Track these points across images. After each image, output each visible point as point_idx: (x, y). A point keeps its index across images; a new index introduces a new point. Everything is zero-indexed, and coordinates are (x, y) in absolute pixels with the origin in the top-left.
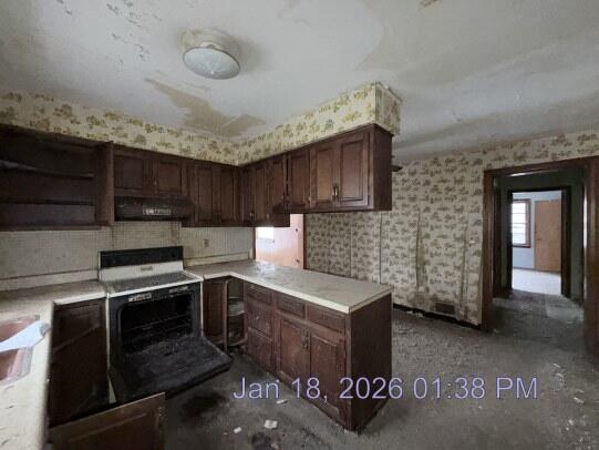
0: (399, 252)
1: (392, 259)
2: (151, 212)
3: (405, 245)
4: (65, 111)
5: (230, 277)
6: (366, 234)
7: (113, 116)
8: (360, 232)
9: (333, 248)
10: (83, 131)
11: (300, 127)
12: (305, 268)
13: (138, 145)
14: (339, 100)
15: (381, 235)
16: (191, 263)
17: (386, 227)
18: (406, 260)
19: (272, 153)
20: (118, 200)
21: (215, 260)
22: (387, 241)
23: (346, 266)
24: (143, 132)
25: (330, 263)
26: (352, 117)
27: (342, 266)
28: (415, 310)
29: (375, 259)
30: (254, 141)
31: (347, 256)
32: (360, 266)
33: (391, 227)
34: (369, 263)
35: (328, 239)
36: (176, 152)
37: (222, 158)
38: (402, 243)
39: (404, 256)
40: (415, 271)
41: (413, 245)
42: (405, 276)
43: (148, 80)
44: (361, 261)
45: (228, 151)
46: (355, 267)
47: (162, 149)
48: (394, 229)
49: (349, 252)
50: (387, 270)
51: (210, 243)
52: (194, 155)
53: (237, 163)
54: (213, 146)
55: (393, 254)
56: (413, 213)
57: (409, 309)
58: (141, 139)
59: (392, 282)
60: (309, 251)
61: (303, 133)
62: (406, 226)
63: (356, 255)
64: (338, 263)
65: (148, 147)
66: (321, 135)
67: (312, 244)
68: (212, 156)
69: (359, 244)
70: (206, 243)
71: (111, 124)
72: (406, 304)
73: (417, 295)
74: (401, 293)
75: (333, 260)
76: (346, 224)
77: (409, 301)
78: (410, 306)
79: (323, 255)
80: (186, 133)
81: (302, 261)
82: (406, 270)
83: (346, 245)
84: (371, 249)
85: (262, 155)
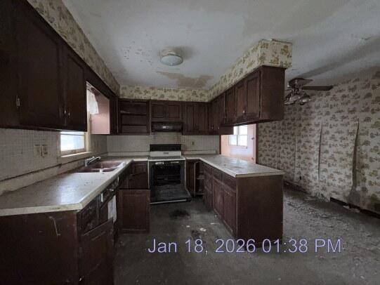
0: (337, 156)
1: (331, 161)
2: (164, 127)
3: (344, 151)
4: (138, 90)
5: (199, 160)
6: (308, 142)
7: (153, 88)
8: (303, 140)
9: (283, 151)
10: (143, 96)
11: (230, 76)
12: (257, 163)
13: (161, 99)
14: (245, 56)
15: (321, 143)
16: (186, 153)
17: (326, 136)
18: (343, 163)
19: (219, 93)
20: (153, 123)
21: (197, 152)
22: (327, 147)
23: (292, 165)
24: (163, 92)
25: (280, 162)
26: (251, 65)
27: (289, 166)
28: (351, 206)
29: (315, 161)
30: (213, 88)
31: (292, 158)
32: (302, 166)
33: (330, 135)
34: (310, 164)
35: (278, 146)
36: (176, 99)
37: (199, 99)
38: (341, 149)
39: (342, 159)
40: (351, 172)
41: (351, 151)
42: (343, 177)
43: (157, 72)
44: (303, 162)
45: (202, 95)
46: (299, 166)
47: (170, 99)
48: (333, 137)
49: (294, 155)
50: (325, 170)
51: (195, 144)
52: (184, 99)
53: (207, 101)
54: (194, 94)
55: (332, 157)
56: (352, 123)
57: (344, 204)
58: (163, 96)
59: (330, 181)
60: (260, 152)
61: (231, 78)
62: (345, 135)
63: (300, 157)
64: (286, 163)
65: (165, 99)
66: (238, 78)
67: (263, 148)
68: (194, 99)
69: (302, 149)
70: (193, 143)
71: (152, 92)
72: (342, 199)
73: (353, 193)
74: (338, 190)
75: (282, 160)
76: (293, 135)
77: (345, 197)
78: (345, 201)
79: (273, 156)
80: (181, 90)
81: (255, 158)
82: (343, 171)
83: (292, 150)
84: (313, 153)
85: (216, 95)
